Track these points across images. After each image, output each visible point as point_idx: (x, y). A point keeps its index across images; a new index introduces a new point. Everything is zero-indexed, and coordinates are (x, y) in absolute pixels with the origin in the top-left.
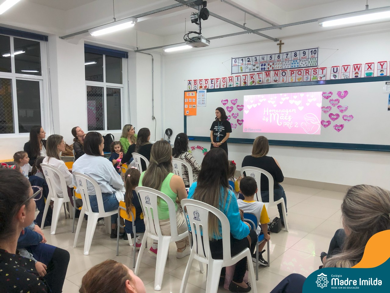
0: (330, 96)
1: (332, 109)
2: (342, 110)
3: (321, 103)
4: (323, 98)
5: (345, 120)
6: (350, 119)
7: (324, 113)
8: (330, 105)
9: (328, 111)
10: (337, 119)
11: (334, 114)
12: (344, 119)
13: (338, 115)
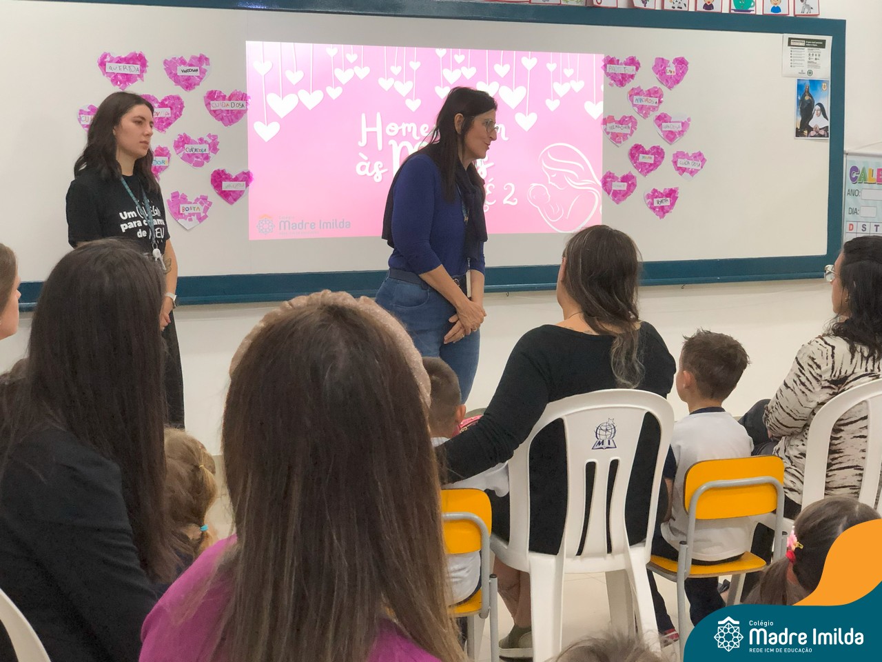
0: (632, 76)
1: (638, 127)
2: (671, 132)
3: (601, 104)
4: (609, 80)
5: (682, 170)
6: (696, 167)
7: (611, 144)
8: (632, 112)
9: (625, 136)
10: (655, 165)
11: (647, 148)
12: (679, 169)
13: (658, 153)
